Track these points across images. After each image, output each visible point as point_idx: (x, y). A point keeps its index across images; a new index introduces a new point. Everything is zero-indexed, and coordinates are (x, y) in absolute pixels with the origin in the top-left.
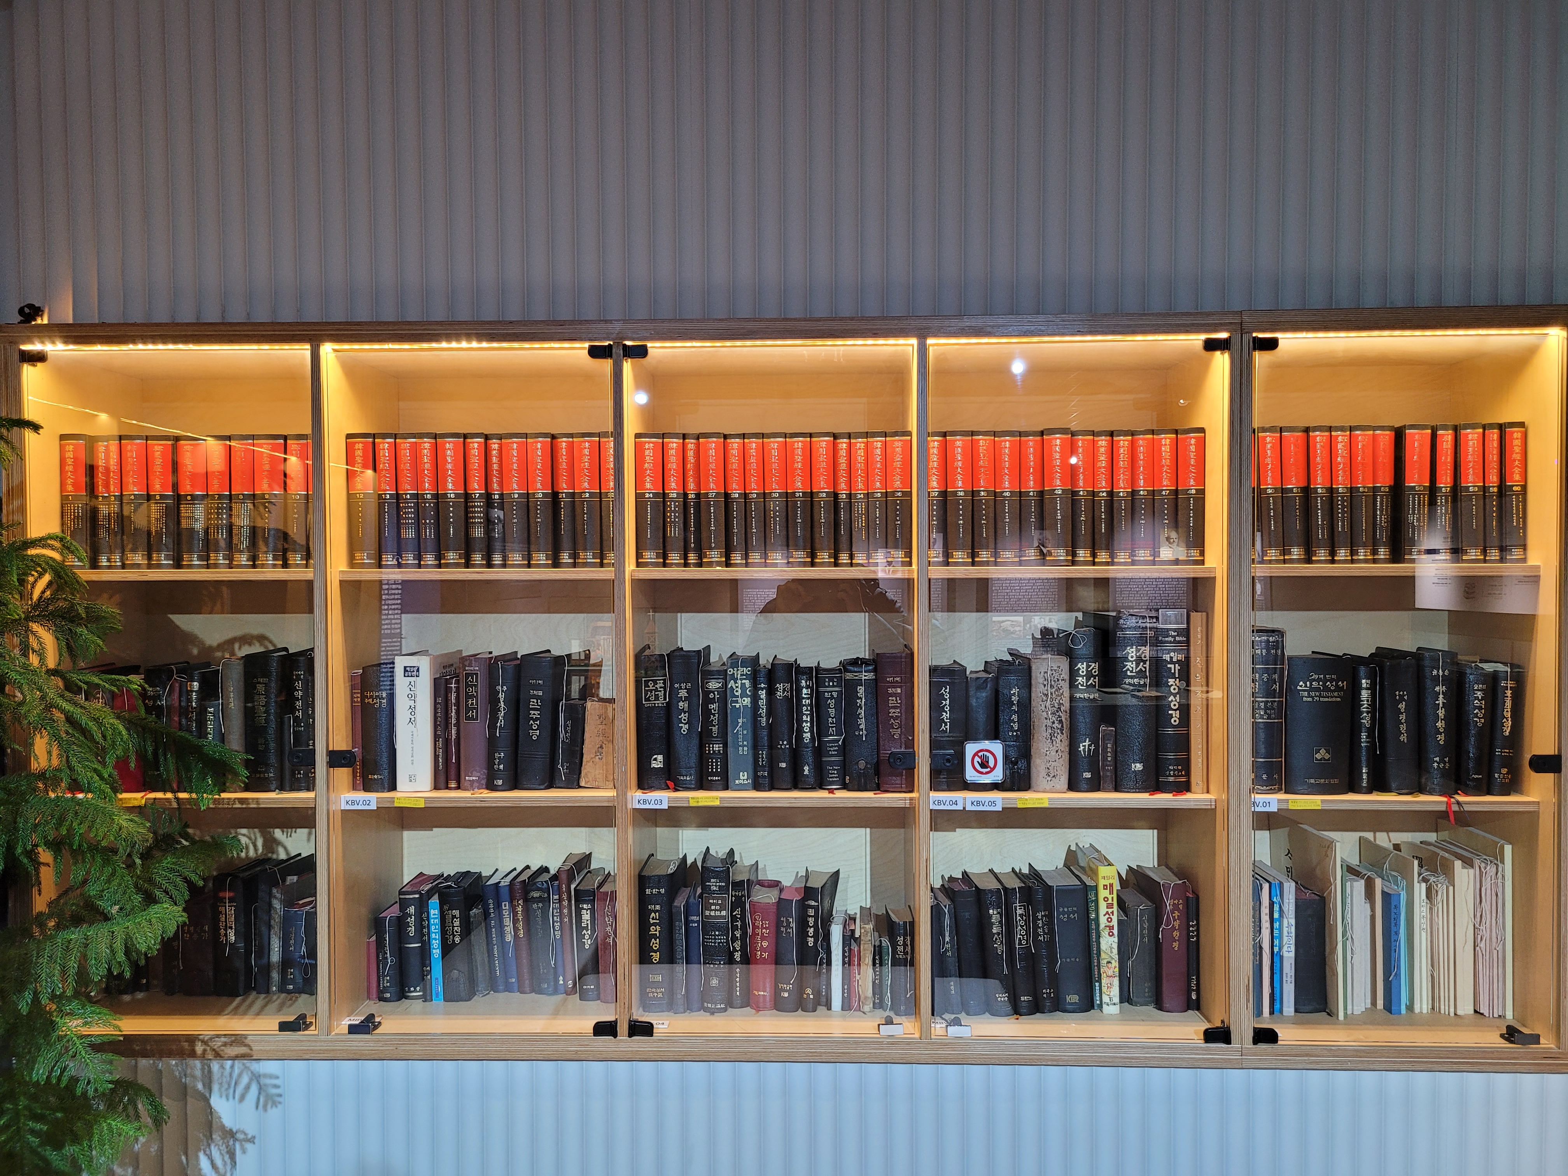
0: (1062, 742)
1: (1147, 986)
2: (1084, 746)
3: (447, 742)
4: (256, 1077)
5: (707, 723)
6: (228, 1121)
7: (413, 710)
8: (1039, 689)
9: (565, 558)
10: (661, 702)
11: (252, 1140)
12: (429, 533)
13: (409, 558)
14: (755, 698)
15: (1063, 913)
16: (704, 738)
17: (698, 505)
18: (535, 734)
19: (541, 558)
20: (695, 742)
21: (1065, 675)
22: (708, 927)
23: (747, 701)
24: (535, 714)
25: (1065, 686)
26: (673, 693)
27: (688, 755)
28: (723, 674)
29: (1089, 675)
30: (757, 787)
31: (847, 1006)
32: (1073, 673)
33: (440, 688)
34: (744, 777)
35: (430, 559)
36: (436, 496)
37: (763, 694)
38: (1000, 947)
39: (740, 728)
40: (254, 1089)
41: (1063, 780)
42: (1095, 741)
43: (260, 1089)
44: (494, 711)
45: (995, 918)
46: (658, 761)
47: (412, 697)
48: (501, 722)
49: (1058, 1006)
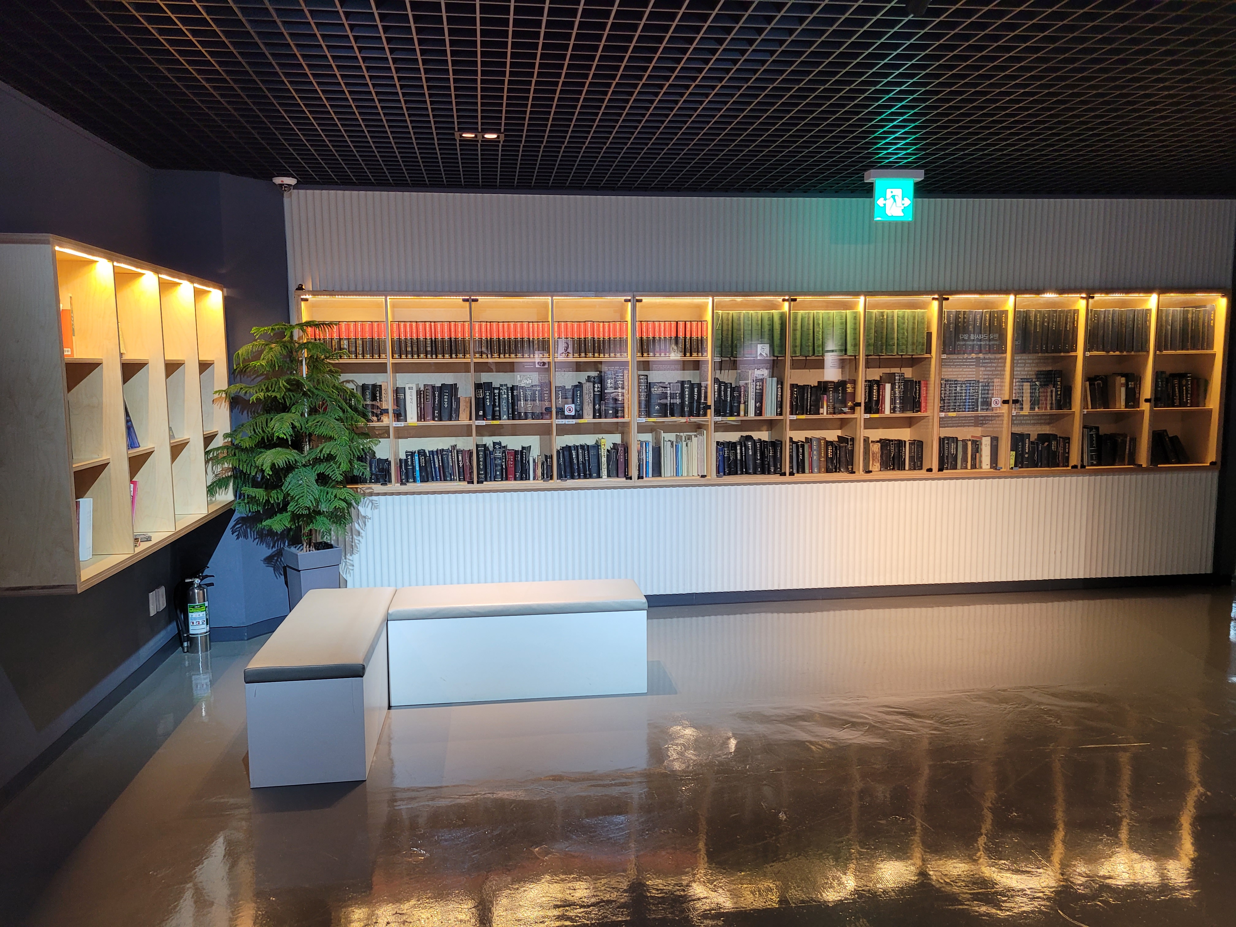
0: (591, 406)
1: (615, 472)
2: (597, 407)
3: (421, 408)
4: (371, 501)
5: (495, 402)
6: (363, 514)
7: (412, 399)
8: (585, 391)
9: (454, 356)
10: (481, 396)
11: (370, 519)
12: (415, 349)
13: (409, 356)
14: (508, 395)
15: (592, 452)
16: (494, 406)
17: (491, 341)
18: (446, 406)
19: (447, 356)
20: (491, 407)
21: (592, 387)
22: (495, 458)
23: (505, 396)
24: (446, 400)
25: (592, 391)
26: (485, 394)
27: (489, 411)
28: (499, 389)
29: (598, 388)
30: (509, 419)
31: (534, 479)
32: (594, 387)
33: (419, 393)
34: (505, 417)
35: (416, 356)
36: (417, 339)
37: (510, 394)
38: (575, 461)
39: (504, 404)
40: (370, 504)
41: (592, 416)
42: (600, 405)
43: (372, 504)
44: (434, 399)
45: (574, 454)
46: (481, 413)
47: (411, 395)
48: (437, 402)
49: (591, 477)
